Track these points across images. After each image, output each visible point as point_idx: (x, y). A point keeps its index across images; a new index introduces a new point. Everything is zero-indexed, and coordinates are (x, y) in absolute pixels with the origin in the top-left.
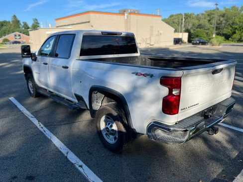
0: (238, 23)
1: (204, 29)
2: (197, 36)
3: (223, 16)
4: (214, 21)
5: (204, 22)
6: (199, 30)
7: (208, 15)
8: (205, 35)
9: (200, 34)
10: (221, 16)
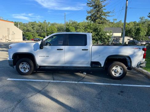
0: (49, 31)
1: (31, 33)
2: (27, 36)
3: (40, 26)
4: (35, 29)
5: (30, 28)
6: (28, 32)
7: (32, 25)
8: (32, 36)
9: (29, 35)
10: (38, 26)
